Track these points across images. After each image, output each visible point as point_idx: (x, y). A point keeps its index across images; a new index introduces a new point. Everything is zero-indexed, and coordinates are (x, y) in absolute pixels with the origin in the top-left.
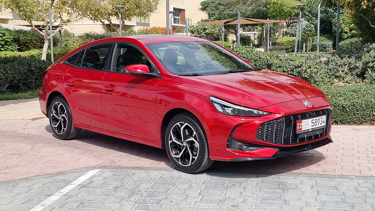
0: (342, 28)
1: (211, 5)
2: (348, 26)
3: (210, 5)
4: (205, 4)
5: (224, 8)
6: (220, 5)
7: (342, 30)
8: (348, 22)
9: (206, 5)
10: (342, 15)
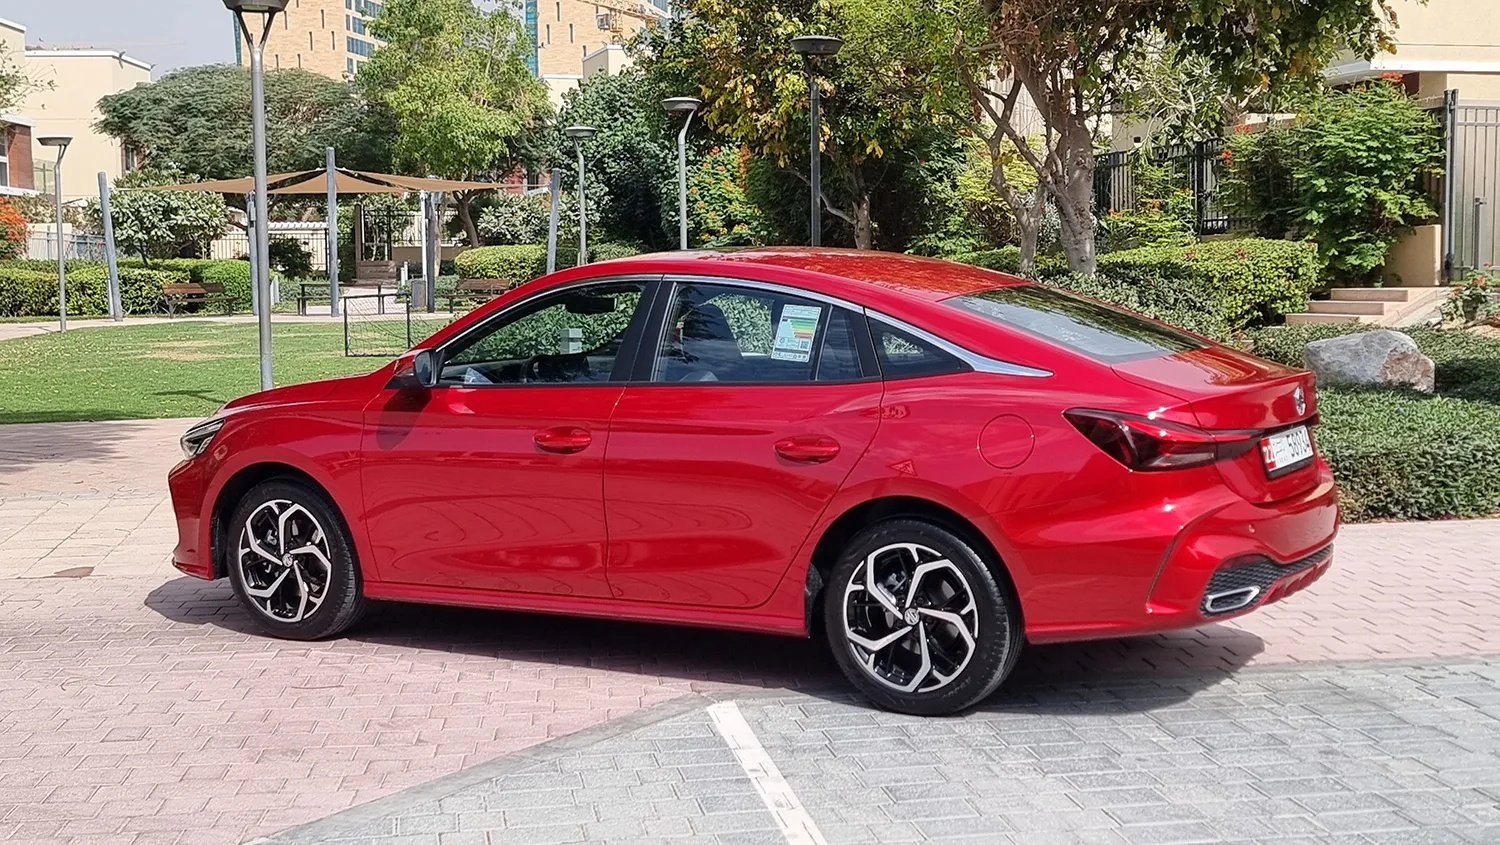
0: (700, 214)
1: (149, 110)
2: (717, 208)
3: (145, 113)
4: (123, 105)
5: (210, 124)
6: (189, 112)
7: (699, 223)
8: (719, 193)
9: (127, 112)
10: (695, 168)
